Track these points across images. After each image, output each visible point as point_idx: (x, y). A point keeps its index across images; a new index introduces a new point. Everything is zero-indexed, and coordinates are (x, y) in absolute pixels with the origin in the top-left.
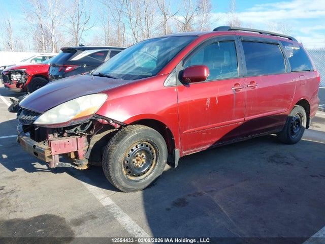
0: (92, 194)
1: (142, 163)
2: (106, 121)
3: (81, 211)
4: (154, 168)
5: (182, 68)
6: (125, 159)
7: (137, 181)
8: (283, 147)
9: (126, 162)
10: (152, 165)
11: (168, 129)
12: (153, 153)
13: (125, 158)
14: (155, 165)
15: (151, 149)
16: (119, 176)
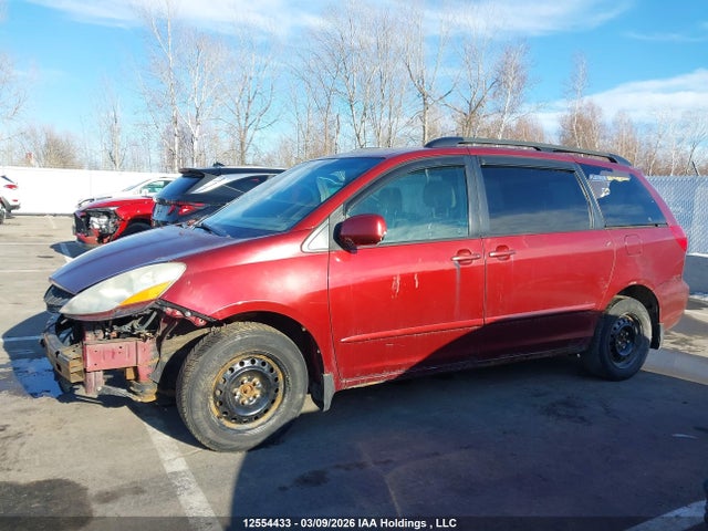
0: (155, 449)
1: (255, 397)
2: (178, 313)
3: (121, 478)
4: (277, 410)
5: (342, 219)
6: (216, 388)
7: (239, 431)
8: (592, 385)
9: (218, 393)
10: (273, 402)
11: (306, 331)
12: (277, 379)
13: (217, 384)
14: (282, 402)
15: (272, 370)
16: (202, 418)
